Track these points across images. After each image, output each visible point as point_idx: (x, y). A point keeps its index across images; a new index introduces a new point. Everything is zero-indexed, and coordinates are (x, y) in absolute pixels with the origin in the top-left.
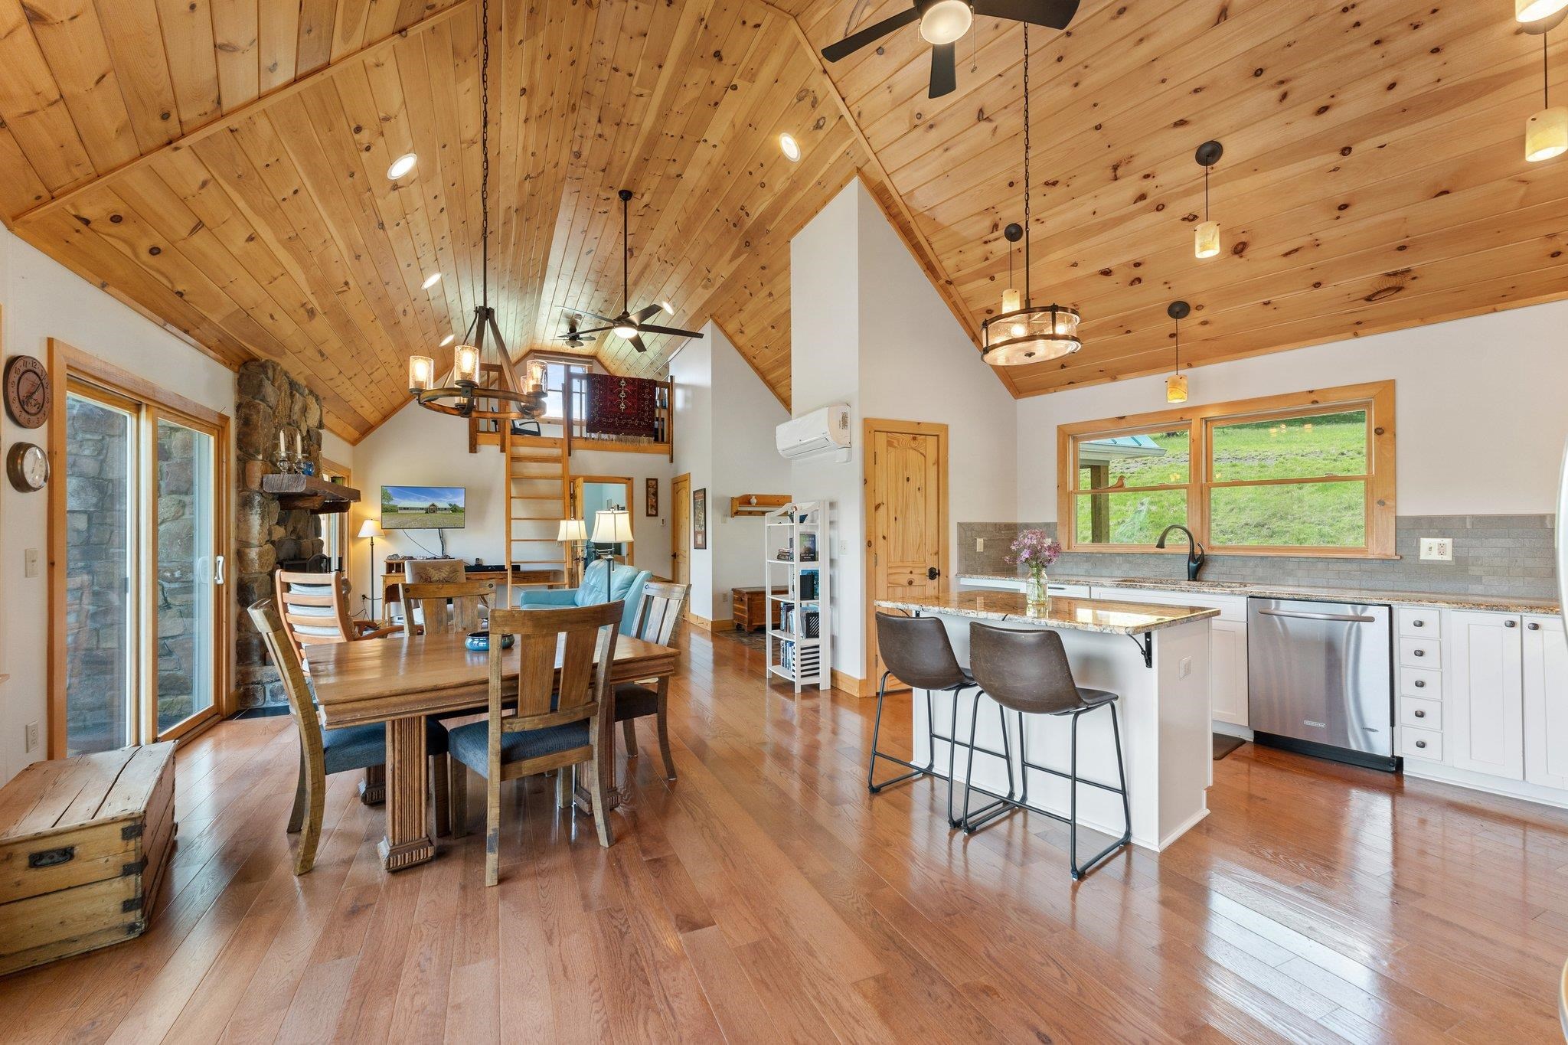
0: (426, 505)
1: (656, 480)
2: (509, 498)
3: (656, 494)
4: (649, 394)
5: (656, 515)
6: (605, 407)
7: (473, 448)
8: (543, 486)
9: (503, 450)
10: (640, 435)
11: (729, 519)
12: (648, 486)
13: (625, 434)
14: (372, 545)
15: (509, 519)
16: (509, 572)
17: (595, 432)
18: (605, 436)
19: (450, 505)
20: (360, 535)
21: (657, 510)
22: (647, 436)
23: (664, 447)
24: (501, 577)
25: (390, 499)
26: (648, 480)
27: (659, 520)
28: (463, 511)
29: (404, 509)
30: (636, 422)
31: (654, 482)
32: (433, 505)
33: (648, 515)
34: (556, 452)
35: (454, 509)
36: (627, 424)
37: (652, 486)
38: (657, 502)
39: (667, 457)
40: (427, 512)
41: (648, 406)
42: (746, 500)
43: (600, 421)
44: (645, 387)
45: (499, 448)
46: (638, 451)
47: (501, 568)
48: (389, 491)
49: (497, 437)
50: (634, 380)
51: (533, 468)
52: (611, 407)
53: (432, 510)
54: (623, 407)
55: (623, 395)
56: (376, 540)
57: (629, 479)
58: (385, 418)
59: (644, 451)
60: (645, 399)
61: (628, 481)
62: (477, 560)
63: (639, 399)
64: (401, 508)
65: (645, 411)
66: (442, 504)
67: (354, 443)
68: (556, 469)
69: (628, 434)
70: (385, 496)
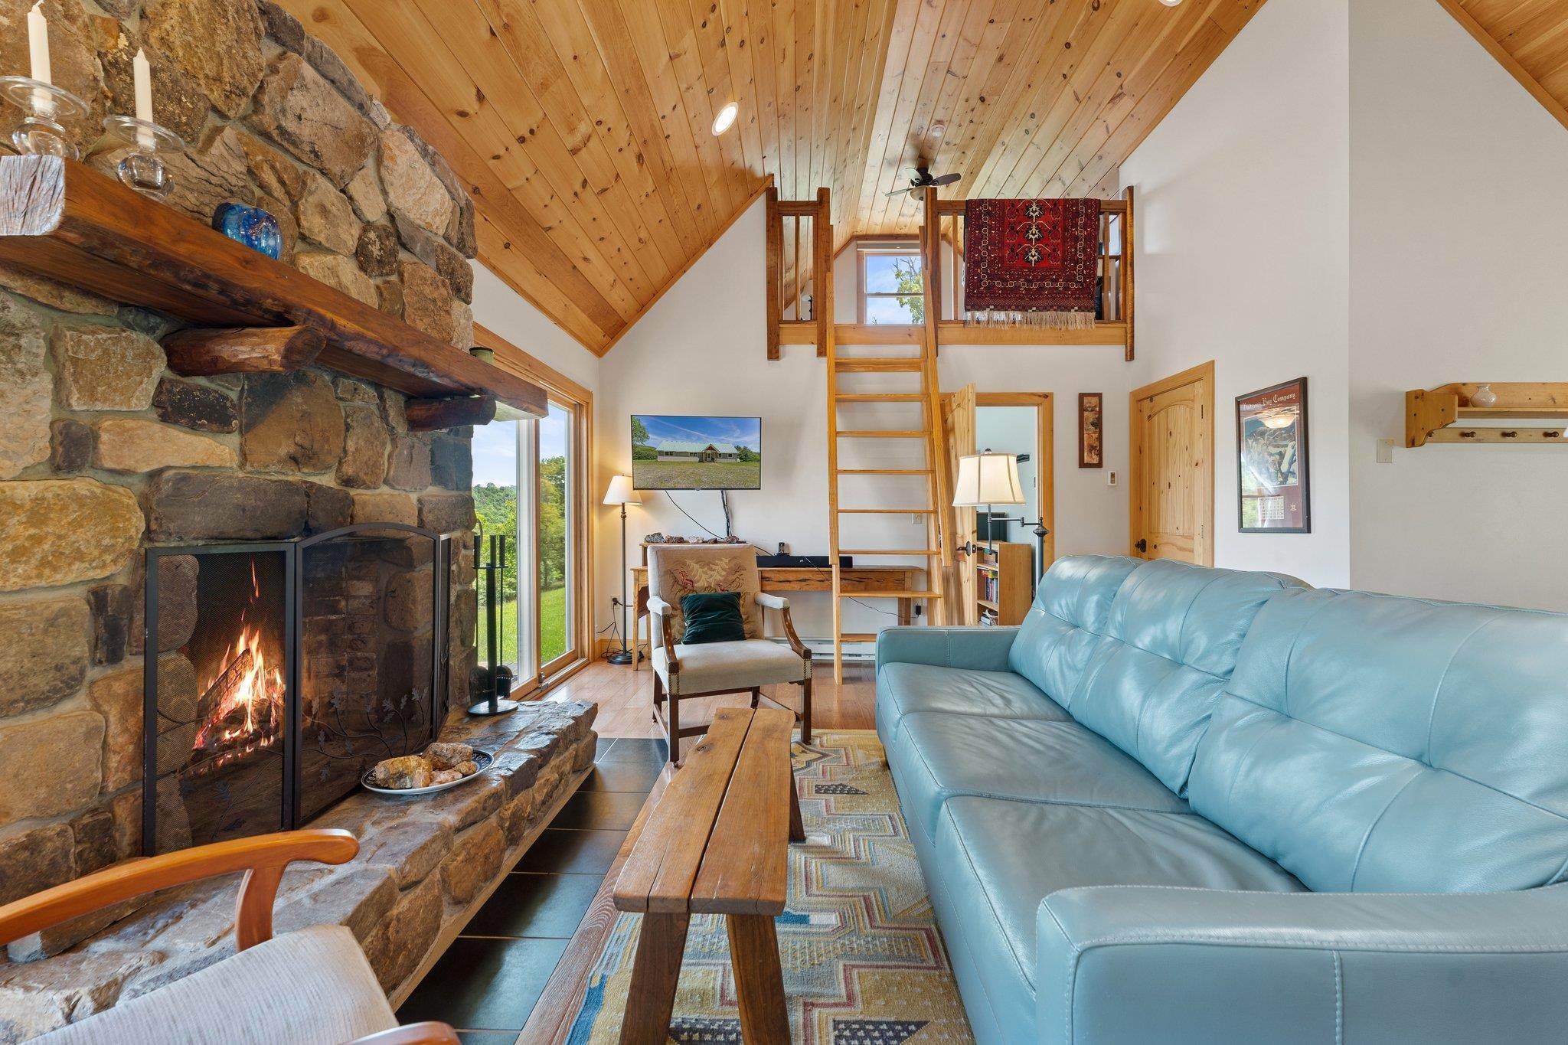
0: (699, 447)
1: (1099, 396)
2: (834, 434)
3: (1098, 424)
4: (1085, 227)
5: (1099, 465)
6: (1002, 259)
7: (773, 353)
8: (888, 415)
9: (821, 352)
10: (1068, 309)
11: (1403, 455)
12: (1082, 409)
13: (1039, 309)
14: (624, 518)
15: (834, 473)
16: (835, 570)
17: (981, 308)
18: (1000, 316)
19: (738, 448)
20: (607, 501)
21: (1100, 454)
22: (1080, 309)
23: (1116, 330)
24: (820, 577)
25: (645, 437)
26: (1082, 396)
27: (1104, 474)
28: (757, 459)
29: (667, 453)
30: (1060, 285)
31: (1094, 401)
32: (711, 448)
33: (1083, 464)
34: (913, 350)
35: (744, 456)
36: (1042, 288)
37: (1090, 409)
38: (1100, 439)
39: (1119, 351)
40: (701, 461)
41: (1084, 250)
42: (1461, 398)
43: (990, 288)
44: (1077, 214)
45: (814, 348)
46: (1061, 340)
47: (821, 562)
48: (644, 424)
49: (812, 329)
50: (1055, 203)
51: (871, 382)
52: (1011, 258)
53: (710, 456)
54: (1033, 256)
55: (1034, 234)
56: (630, 509)
57: (1046, 396)
58: (643, 307)
59: (1075, 340)
60: (1077, 239)
61: (1044, 400)
62: (782, 545)
63: (1065, 239)
64: (661, 453)
65: (1077, 262)
66: (724, 447)
67: (600, 351)
68: (912, 381)
69: (1045, 309)
70: (638, 430)
